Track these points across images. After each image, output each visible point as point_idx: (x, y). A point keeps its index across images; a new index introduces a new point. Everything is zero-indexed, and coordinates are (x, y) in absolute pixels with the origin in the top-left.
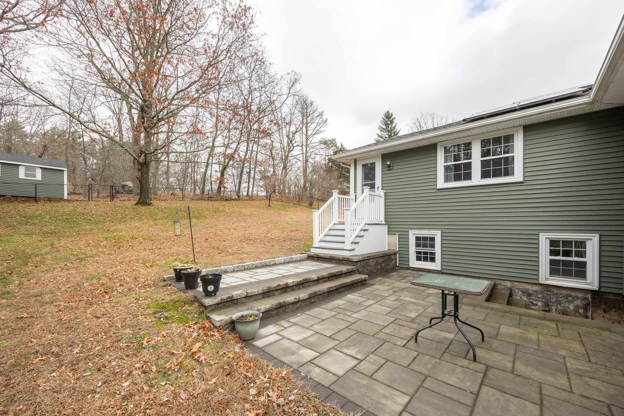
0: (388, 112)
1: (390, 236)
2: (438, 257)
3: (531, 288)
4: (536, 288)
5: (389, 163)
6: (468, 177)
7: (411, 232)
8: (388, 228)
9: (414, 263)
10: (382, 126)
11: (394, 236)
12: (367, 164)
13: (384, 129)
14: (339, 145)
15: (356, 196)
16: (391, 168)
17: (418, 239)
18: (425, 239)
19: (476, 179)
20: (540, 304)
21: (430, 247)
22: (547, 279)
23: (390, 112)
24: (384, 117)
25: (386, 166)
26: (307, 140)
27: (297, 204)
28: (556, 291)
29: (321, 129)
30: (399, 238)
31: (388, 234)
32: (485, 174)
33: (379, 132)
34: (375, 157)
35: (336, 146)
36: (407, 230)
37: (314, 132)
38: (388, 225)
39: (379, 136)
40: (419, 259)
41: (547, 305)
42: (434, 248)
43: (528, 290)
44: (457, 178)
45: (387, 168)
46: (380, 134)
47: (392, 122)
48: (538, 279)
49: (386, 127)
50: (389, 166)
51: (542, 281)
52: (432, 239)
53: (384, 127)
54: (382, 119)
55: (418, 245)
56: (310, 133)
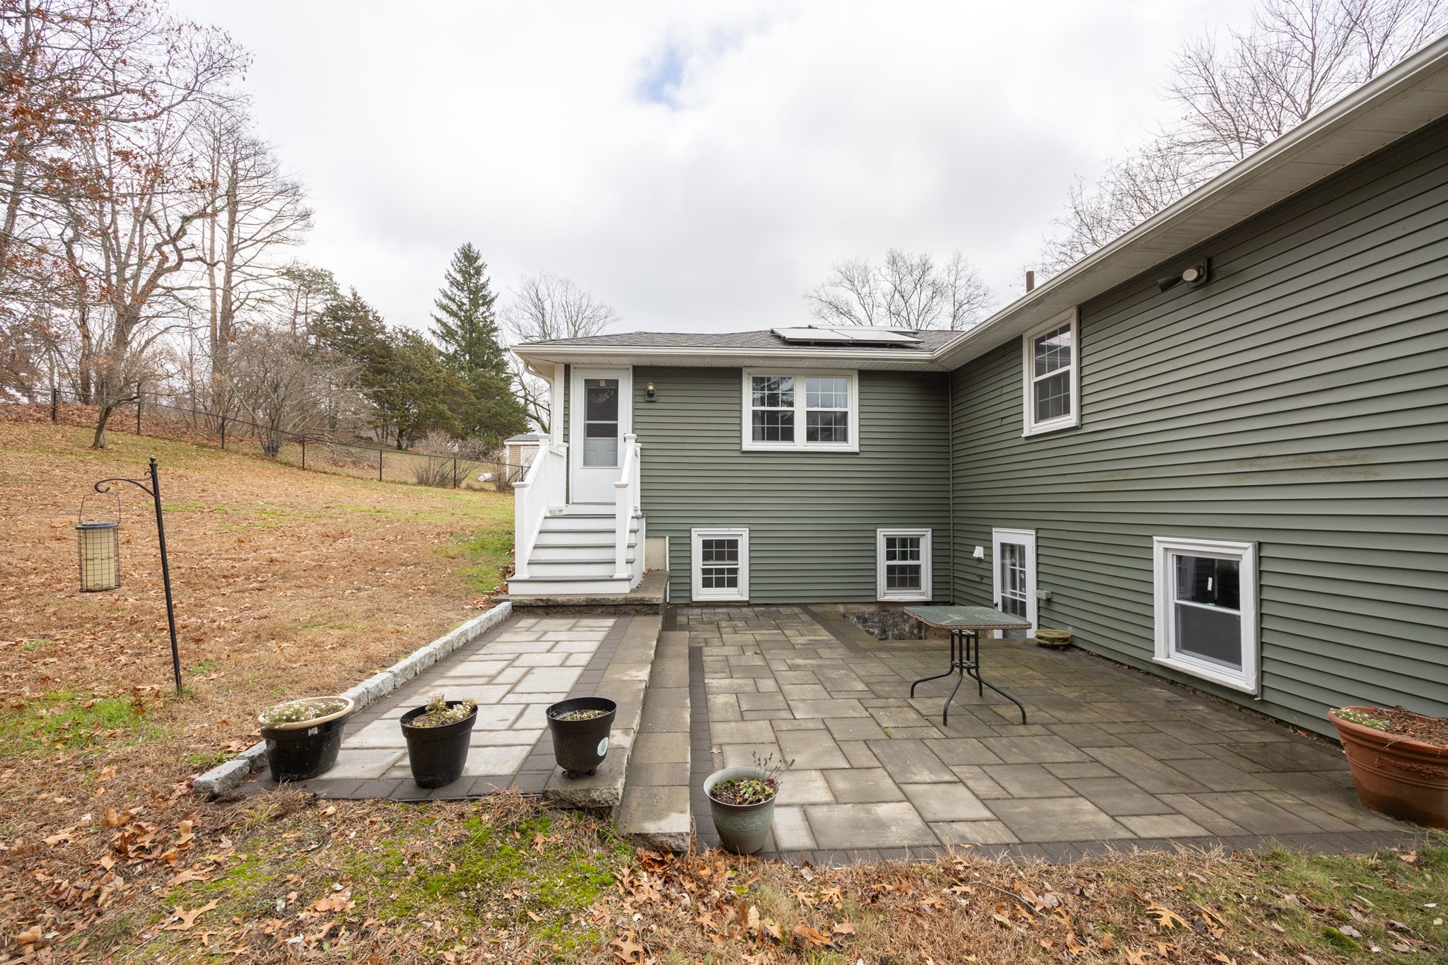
0: (469, 246)
1: (651, 540)
2: (743, 577)
3: (868, 610)
4: (872, 609)
5: (651, 388)
6: (788, 435)
7: (695, 532)
8: (647, 524)
9: (701, 594)
10: (454, 274)
11: (660, 541)
12: (597, 381)
13: (458, 282)
14: (345, 291)
15: (568, 449)
16: (653, 399)
17: (707, 544)
18: (720, 543)
19: (800, 442)
20: (876, 632)
21: (730, 559)
22: (885, 594)
23: (475, 248)
24: (459, 255)
25: (641, 393)
26: (232, 250)
27: (215, 447)
28: (892, 609)
29: (290, 234)
30: (670, 544)
31: (647, 537)
32: (811, 436)
33: (446, 285)
34: (619, 368)
35: (334, 292)
36: (687, 527)
37: (264, 233)
38: (647, 517)
39: (446, 296)
40: (707, 583)
41: (884, 631)
42: (736, 559)
43: (863, 613)
44: (772, 436)
45: (645, 398)
46: (449, 293)
47: (478, 272)
48: (875, 596)
49: (465, 280)
50: (650, 394)
51: (880, 598)
52: (733, 544)
53: (459, 277)
54: (453, 258)
55: (707, 557)
56: (243, 231)
